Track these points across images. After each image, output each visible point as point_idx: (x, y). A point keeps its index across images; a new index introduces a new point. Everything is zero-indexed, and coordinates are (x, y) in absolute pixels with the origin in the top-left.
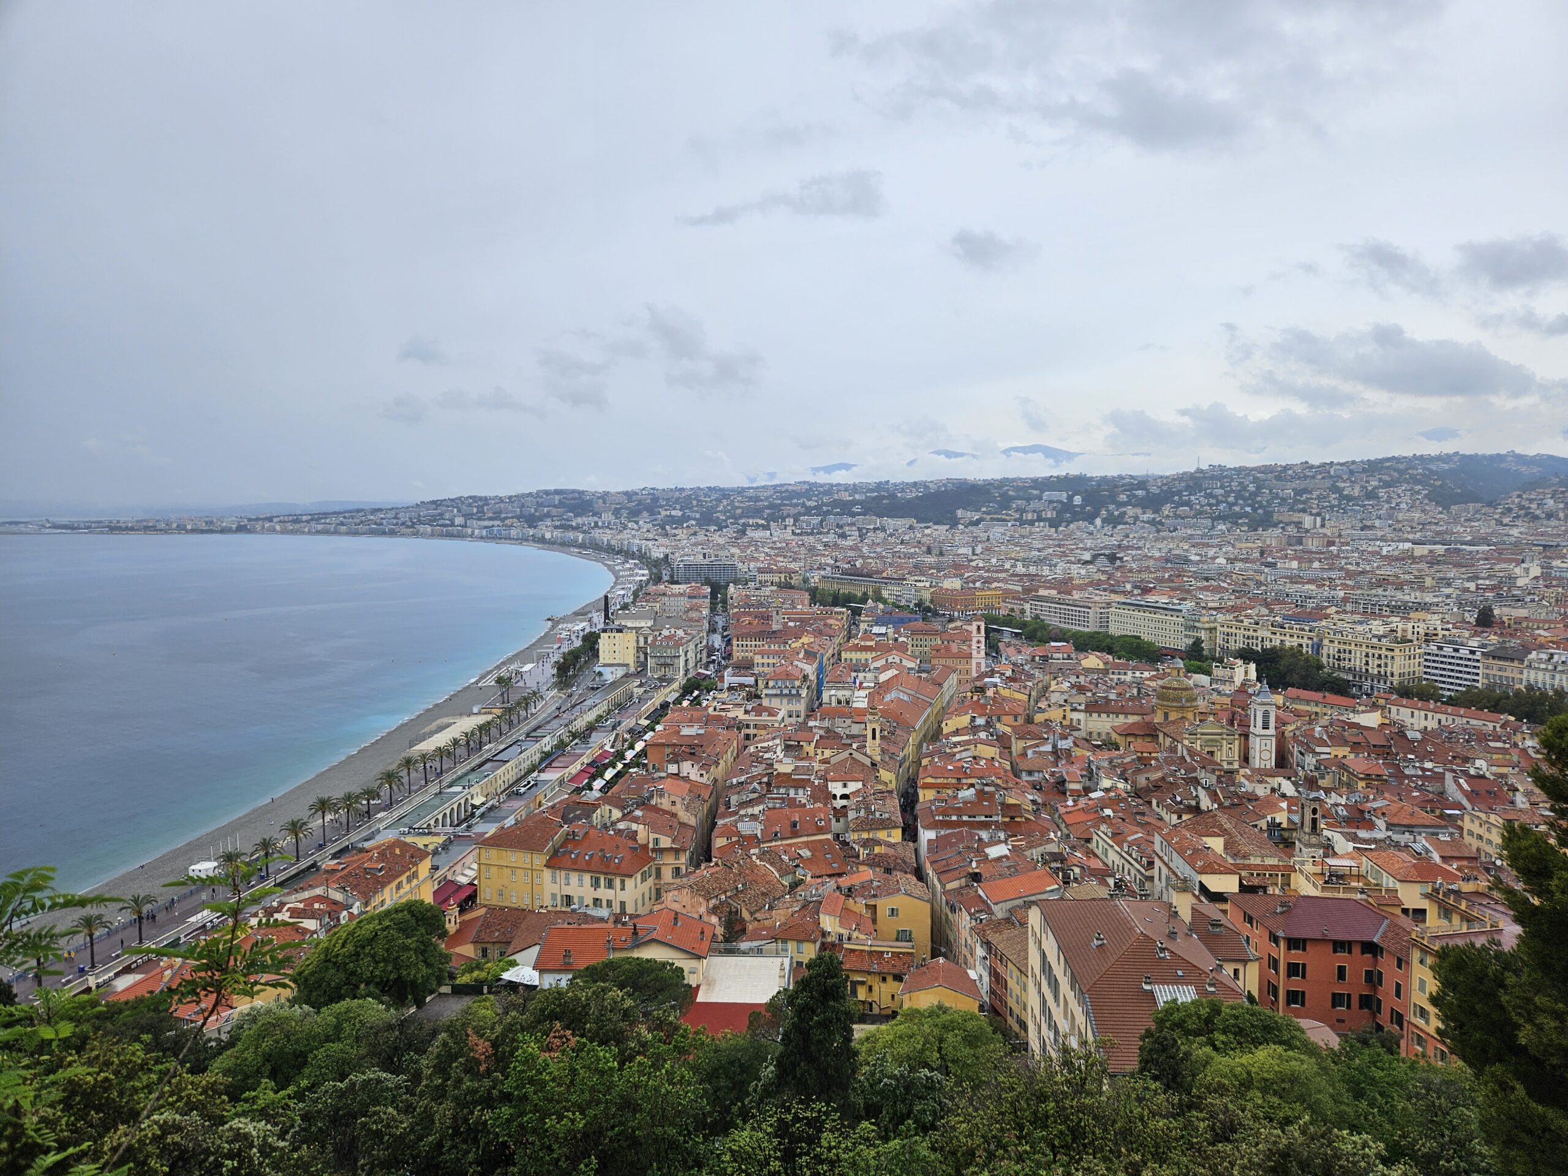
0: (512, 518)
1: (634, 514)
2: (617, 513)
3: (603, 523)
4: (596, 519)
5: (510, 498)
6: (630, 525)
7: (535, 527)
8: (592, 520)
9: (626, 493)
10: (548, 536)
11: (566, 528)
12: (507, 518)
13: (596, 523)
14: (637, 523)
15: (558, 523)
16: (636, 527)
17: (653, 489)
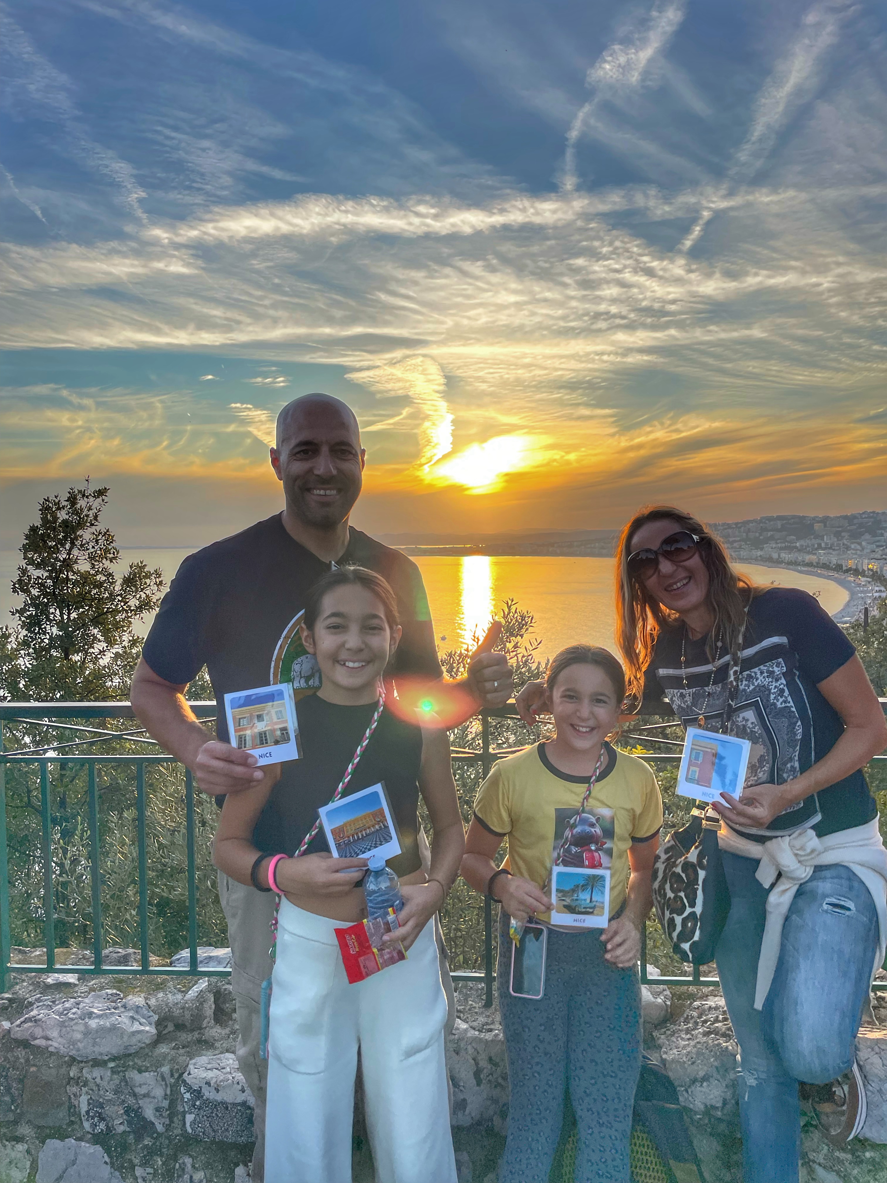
0: (740, 541)
1: (855, 536)
2: (838, 535)
3: (826, 544)
4: (820, 541)
5: (736, 524)
6: (853, 546)
7: (762, 549)
8: (815, 542)
9: (845, 517)
10: (775, 556)
11: (790, 549)
12: (735, 541)
13: (819, 545)
14: (860, 544)
15: (784, 545)
16: (858, 547)
17: (874, 512)
